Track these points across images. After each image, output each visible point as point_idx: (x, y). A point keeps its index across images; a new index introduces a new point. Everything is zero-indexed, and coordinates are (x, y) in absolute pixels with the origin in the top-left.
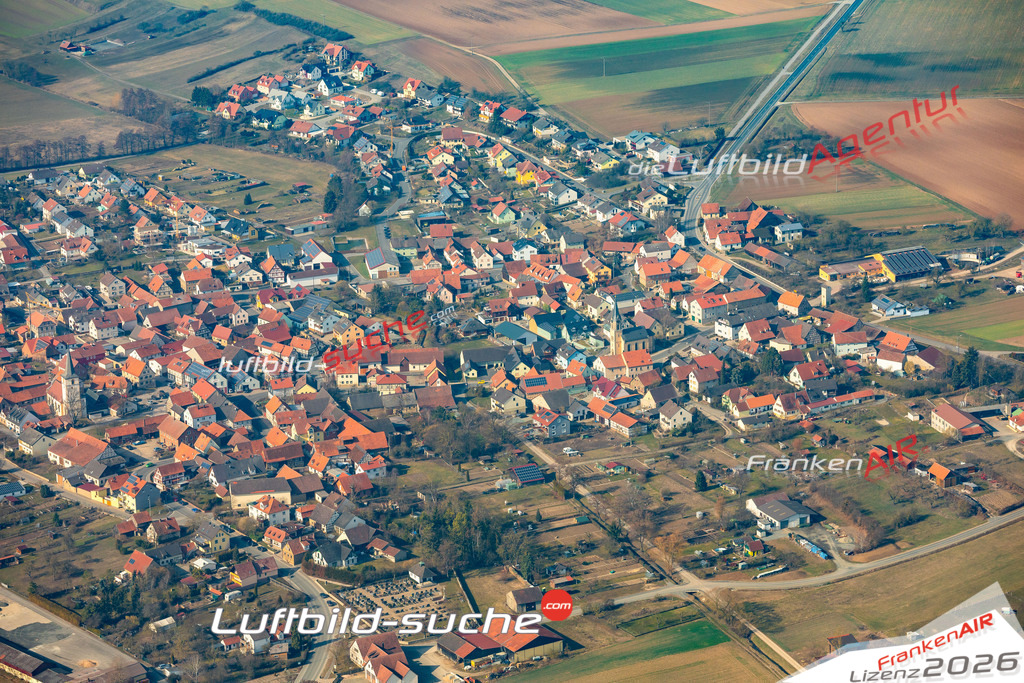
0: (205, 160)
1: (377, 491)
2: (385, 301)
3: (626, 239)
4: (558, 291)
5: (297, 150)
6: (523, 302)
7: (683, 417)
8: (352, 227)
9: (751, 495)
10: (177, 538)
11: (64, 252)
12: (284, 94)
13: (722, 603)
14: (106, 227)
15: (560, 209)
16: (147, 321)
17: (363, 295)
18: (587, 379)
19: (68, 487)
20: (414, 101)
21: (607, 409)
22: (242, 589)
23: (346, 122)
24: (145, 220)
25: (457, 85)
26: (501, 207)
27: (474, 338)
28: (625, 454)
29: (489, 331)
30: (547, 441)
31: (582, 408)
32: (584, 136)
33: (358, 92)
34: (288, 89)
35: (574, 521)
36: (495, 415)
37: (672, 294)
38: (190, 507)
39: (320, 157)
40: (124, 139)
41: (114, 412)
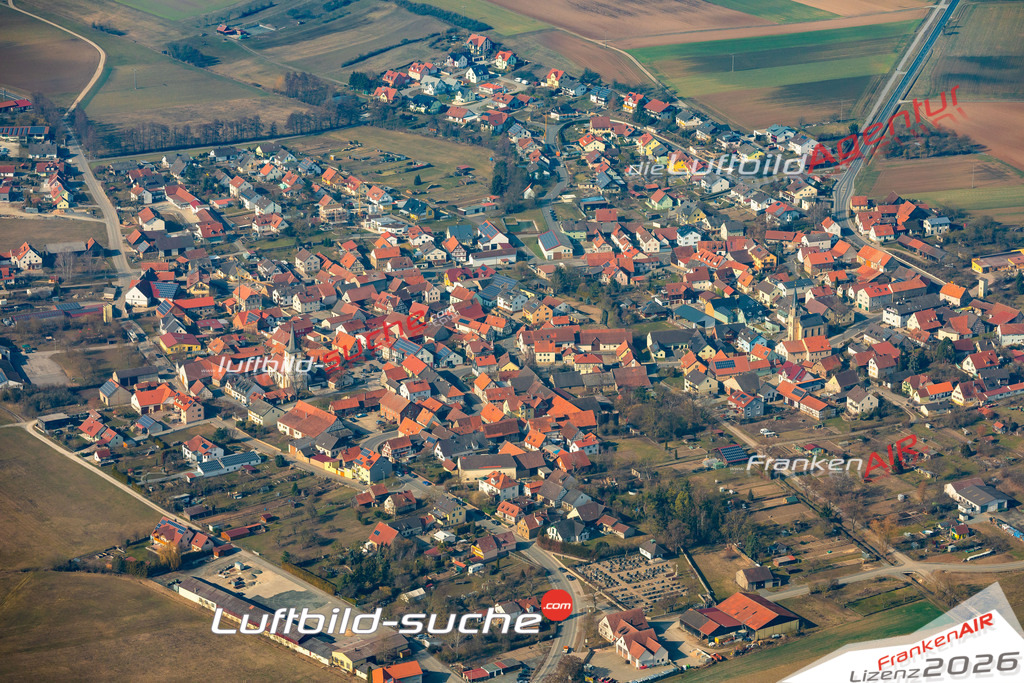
0: (372, 142)
1: (593, 469)
2: (566, 282)
3: (787, 228)
4: (728, 277)
5: (455, 134)
6: (697, 286)
7: (870, 403)
8: (519, 208)
9: (949, 479)
10: (413, 509)
11: (255, 227)
12: (436, 81)
13: (942, 586)
14: (291, 204)
15: (715, 197)
16: (346, 296)
17: (543, 275)
18: (772, 363)
19: (301, 457)
20: (559, 90)
21: (795, 392)
22: (485, 562)
23: (497, 108)
24: (328, 198)
25: (597, 76)
26: (660, 193)
27: (655, 320)
28: (818, 436)
29: (669, 313)
30: (743, 422)
31: (771, 391)
32: (726, 128)
33: (503, 81)
34: (437, 75)
35: (784, 501)
36: (689, 394)
37: (838, 283)
38: (420, 480)
39: (477, 141)
40: (294, 119)
41: (332, 385)
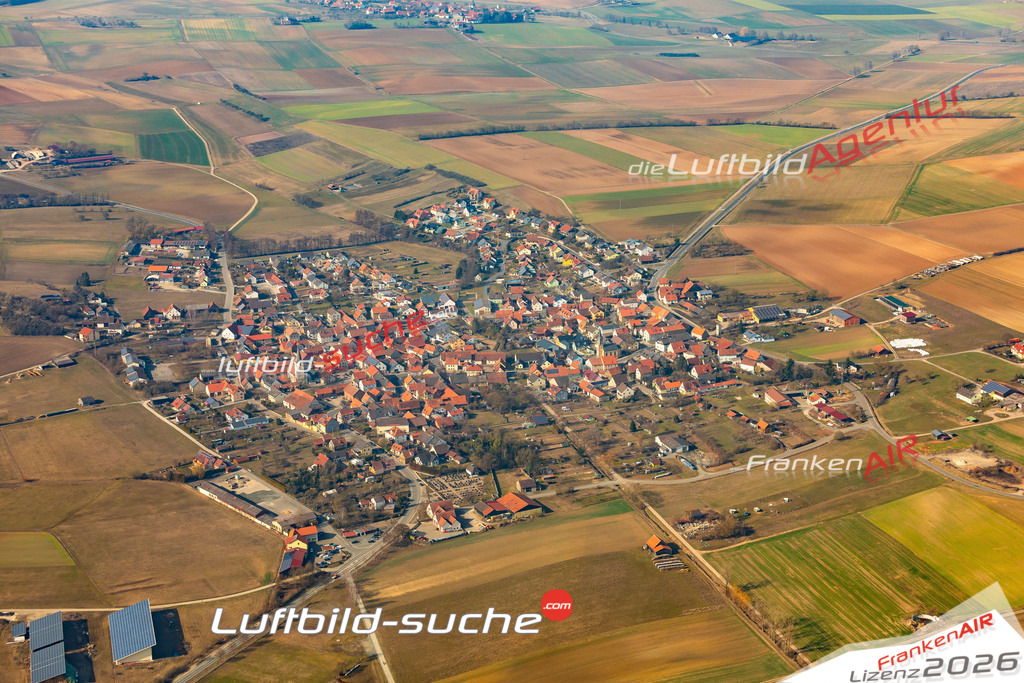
0: (396, 249)
1: (456, 427)
2: (480, 327)
3: (615, 297)
4: (574, 324)
5: (447, 245)
6: (554, 329)
7: (629, 392)
8: (471, 287)
9: (658, 435)
10: (344, 448)
11: (311, 297)
12: (444, 215)
13: (632, 490)
14: (336, 284)
15: (583, 280)
16: (349, 334)
17: (469, 323)
18: (581, 371)
19: (291, 420)
20: (514, 220)
21: (589, 387)
22: (375, 476)
23: (476, 231)
24: (357, 280)
25: (539, 212)
26: (551, 278)
27: (525, 348)
28: (596, 411)
29: (533, 344)
30: (554, 403)
31: (575, 386)
32: (602, 241)
33: (485, 215)
34: (447, 213)
35: (561, 445)
36: (528, 388)
37: (635, 326)
38: (354, 433)
39: (459, 250)
40: (353, 237)
41: (322, 381)
